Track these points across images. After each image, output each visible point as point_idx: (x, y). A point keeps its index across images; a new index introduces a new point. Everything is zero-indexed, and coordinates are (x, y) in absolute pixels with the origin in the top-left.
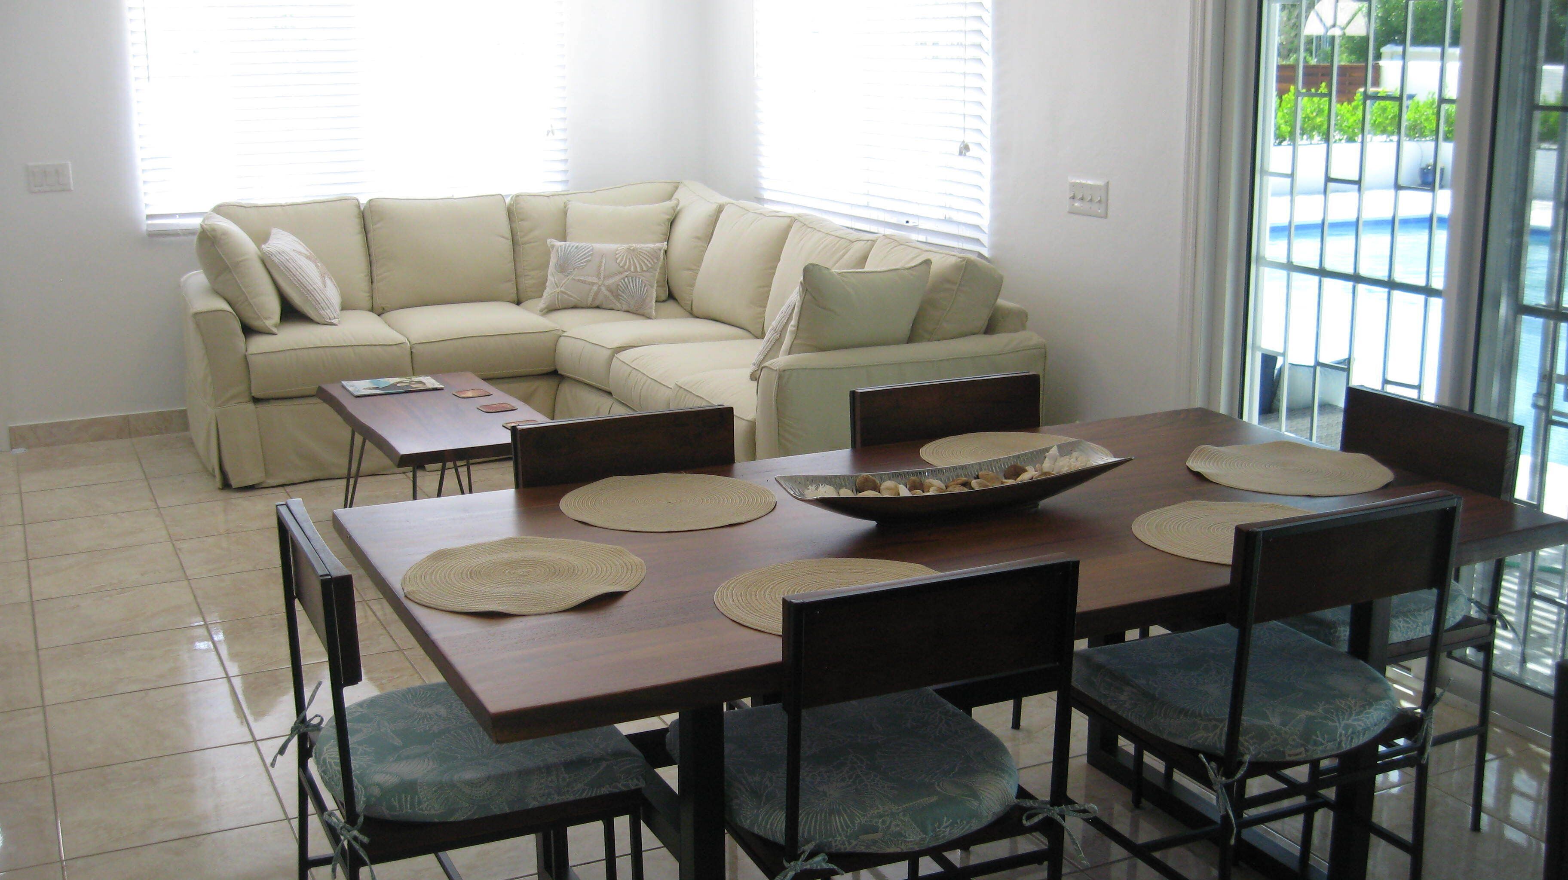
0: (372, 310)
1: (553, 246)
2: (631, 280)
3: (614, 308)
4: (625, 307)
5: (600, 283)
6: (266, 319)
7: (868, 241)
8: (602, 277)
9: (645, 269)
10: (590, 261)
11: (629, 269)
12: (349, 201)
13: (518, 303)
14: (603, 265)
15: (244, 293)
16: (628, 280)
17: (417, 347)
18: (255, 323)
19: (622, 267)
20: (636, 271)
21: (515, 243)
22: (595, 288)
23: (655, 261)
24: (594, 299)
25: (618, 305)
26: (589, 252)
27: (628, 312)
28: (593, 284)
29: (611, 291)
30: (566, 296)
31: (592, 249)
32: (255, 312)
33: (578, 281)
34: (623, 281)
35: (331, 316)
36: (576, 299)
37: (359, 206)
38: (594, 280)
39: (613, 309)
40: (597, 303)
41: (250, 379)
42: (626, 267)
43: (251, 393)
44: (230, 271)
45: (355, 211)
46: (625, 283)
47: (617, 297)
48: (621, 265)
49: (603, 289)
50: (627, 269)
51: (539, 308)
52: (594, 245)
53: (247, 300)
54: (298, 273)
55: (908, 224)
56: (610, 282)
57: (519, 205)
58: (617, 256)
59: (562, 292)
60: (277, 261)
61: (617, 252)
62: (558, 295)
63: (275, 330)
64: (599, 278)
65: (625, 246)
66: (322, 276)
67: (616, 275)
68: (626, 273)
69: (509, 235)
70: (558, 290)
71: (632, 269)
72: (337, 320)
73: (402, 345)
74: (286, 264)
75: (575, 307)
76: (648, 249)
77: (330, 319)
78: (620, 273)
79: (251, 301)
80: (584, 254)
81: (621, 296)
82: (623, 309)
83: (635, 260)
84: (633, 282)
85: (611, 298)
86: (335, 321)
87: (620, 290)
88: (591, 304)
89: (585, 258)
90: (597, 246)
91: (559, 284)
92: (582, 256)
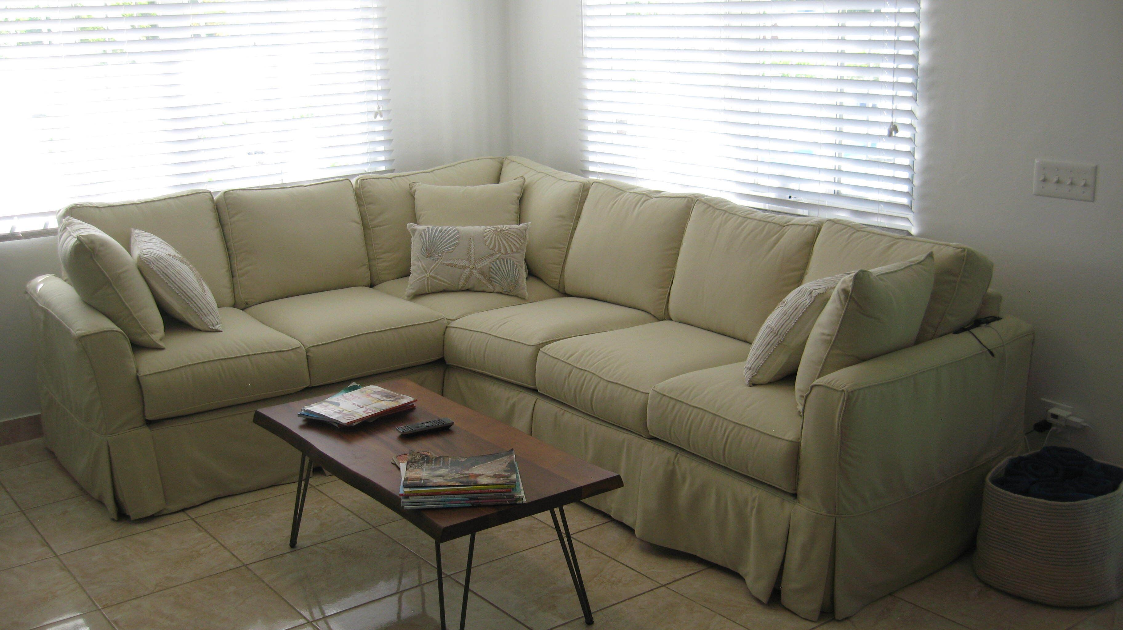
0: (235, 306)
1: (414, 231)
2: (502, 263)
3: (487, 290)
4: (498, 289)
5: (471, 266)
6: (152, 333)
7: (806, 225)
8: (473, 261)
9: (514, 250)
10: (457, 244)
11: (499, 251)
12: (202, 195)
13: (372, 286)
14: (472, 247)
15: (127, 308)
16: (500, 262)
17: (313, 349)
18: (142, 339)
19: (492, 249)
20: (506, 253)
21: (365, 227)
22: (467, 271)
23: (522, 241)
24: (466, 282)
25: (491, 287)
26: (454, 235)
27: (501, 293)
28: (465, 267)
29: (483, 274)
30: (437, 281)
31: (458, 232)
32: (140, 327)
33: (448, 265)
34: (494, 264)
35: (214, 322)
36: (446, 283)
37: (212, 199)
38: (465, 263)
39: (484, 292)
40: (469, 286)
41: (143, 402)
42: (496, 250)
43: (144, 416)
44: (111, 285)
45: (210, 205)
46: (497, 265)
47: (490, 279)
48: (491, 247)
49: (475, 272)
50: (498, 251)
51: (406, 293)
52: (458, 227)
53: (131, 314)
54: (177, 280)
55: (790, 199)
56: (481, 265)
57: (365, 189)
58: (485, 239)
59: (432, 277)
60: (155, 268)
61: (485, 234)
62: (428, 280)
63: (162, 344)
64: (470, 262)
65: (490, 228)
66: (199, 281)
67: (487, 257)
68: (498, 256)
69: (359, 220)
70: (428, 275)
71: (503, 251)
72: (220, 325)
73: (298, 350)
74: (165, 272)
75: (445, 291)
76: (514, 230)
77: (213, 325)
78: (491, 255)
79: (135, 316)
80: (451, 238)
81: (494, 278)
82: (496, 291)
83: (504, 242)
84: (504, 264)
85: (483, 280)
86: (218, 327)
87: (492, 273)
88: (463, 287)
89: (452, 242)
90: (462, 229)
91: (424, 269)
92: (449, 239)
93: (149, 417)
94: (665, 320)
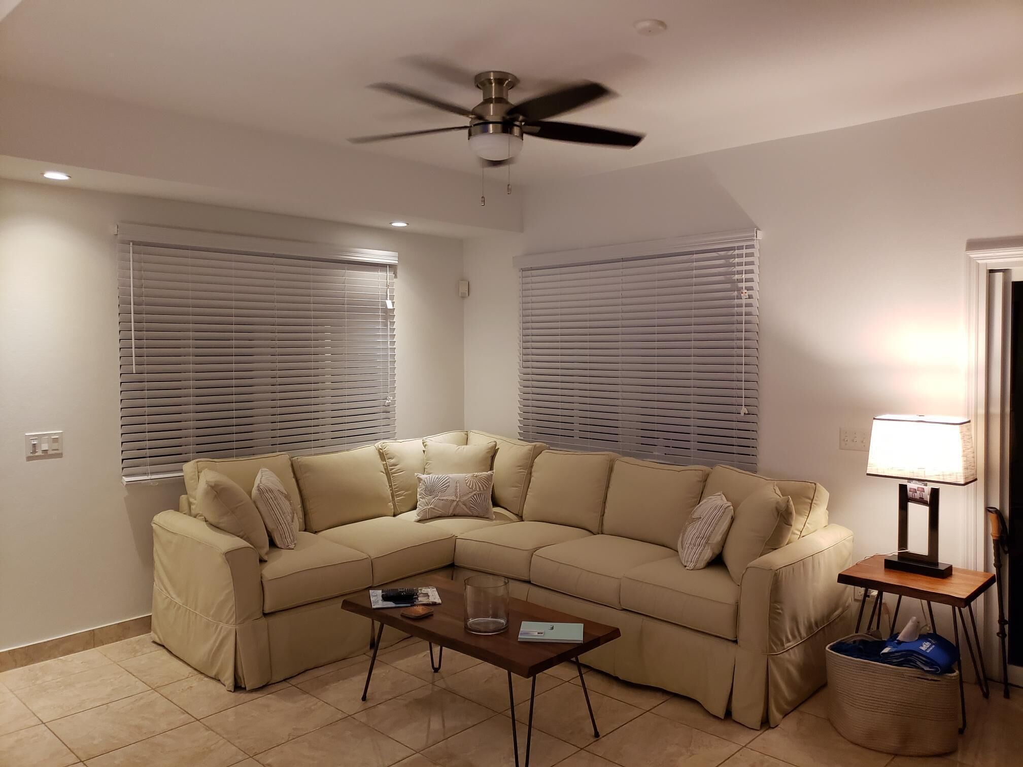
1: (420, 480)
2: (478, 497)
3: (468, 515)
4: (476, 514)
5: (458, 500)
8: (459, 496)
9: (485, 488)
10: (449, 486)
13: (395, 516)
14: (458, 487)
16: (476, 496)
17: (376, 559)
20: (480, 490)
21: (387, 474)
22: (454, 504)
23: (490, 483)
24: (455, 511)
25: (471, 513)
26: (446, 480)
27: (477, 517)
28: (454, 501)
29: (465, 504)
30: (434, 511)
31: (449, 478)
33: (443, 500)
34: (473, 498)
36: (441, 512)
38: (453, 498)
39: (466, 516)
40: (456, 513)
41: (264, 599)
42: (473, 489)
43: (263, 610)
46: (475, 499)
47: (469, 508)
48: (470, 487)
49: (460, 504)
50: (475, 489)
52: (448, 475)
56: (465, 498)
58: (467, 481)
59: (432, 508)
61: (466, 479)
62: (428, 510)
64: (457, 497)
65: (470, 475)
67: (468, 494)
68: (475, 492)
70: (428, 507)
71: (478, 489)
75: (440, 517)
76: (487, 476)
78: (471, 492)
80: (444, 482)
81: (472, 507)
82: (473, 515)
83: (479, 483)
85: (466, 509)
87: (472, 504)
88: (453, 513)
89: (445, 485)
90: (451, 476)
91: (427, 503)
92: (442, 483)
93: (267, 611)
94: (599, 534)
